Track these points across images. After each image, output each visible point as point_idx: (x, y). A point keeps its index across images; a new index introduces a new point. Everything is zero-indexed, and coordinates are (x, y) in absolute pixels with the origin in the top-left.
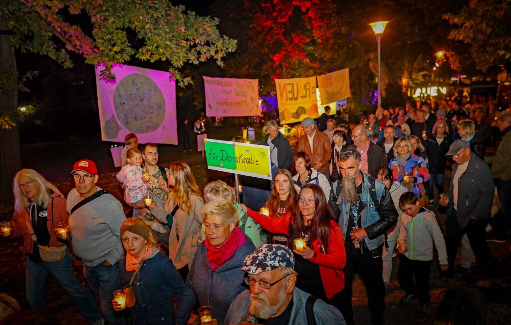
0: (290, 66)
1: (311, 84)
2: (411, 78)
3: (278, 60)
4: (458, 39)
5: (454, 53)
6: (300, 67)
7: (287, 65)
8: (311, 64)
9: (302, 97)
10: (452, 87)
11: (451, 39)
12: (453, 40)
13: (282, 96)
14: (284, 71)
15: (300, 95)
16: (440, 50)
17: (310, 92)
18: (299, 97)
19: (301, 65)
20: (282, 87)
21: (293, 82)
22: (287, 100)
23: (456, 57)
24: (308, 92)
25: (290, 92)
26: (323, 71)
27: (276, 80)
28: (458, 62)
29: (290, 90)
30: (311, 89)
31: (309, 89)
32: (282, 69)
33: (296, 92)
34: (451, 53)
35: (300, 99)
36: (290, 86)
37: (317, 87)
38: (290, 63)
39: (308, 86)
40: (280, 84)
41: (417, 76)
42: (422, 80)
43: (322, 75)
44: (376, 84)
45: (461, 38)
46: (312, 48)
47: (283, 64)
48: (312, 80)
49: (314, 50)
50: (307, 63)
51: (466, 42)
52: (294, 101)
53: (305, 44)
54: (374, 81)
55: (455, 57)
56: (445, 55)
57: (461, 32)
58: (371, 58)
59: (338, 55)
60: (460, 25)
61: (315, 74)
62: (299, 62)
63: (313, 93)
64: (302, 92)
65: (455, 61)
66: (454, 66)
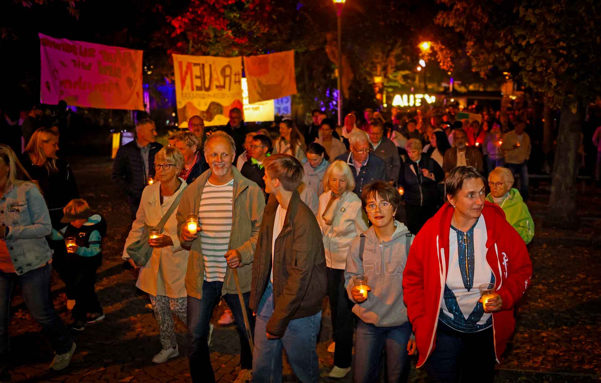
0: (201, 39)
1: (233, 68)
2: (386, 76)
3: (180, 27)
4: (448, 25)
5: (443, 47)
6: (217, 42)
7: (196, 36)
8: (234, 38)
9: (217, 87)
10: (443, 97)
11: (439, 24)
12: (440, 25)
13: (183, 82)
14: (190, 45)
15: (215, 83)
16: (426, 39)
17: (230, 80)
18: (214, 87)
19: (218, 39)
20: (184, 69)
21: (203, 62)
22: (193, 90)
23: (447, 53)
24: (227, 80)
25: (197, 77)
26: (255, 52)
27: (174, 56)
28: (449, 59)
29: (198, 74)
30: (233, 77)
31: (230, 76)
32: (188, 42)
33: (207, 78)
34: (440, 45)
35: (214, 91)
36: (198, 67)
37: (244, 76)
38: (200, 34)
39: (228, 72)
40: (180, 64)
41: (395, 77)
42: (402, 82)
43: (252, 57)
44: (335, 80)
45: (451, 24)
46: (238, 16)
47: (189, 33)
48: (236, 63)
49: (240, 18)
50: (228, 37)
51: (458, 30)
52: (203, 92)
53: (225, 7)
54: (333, 75)
55: (445, 52)
56: (432, 48)
57: (450, 16)
58: (328, 40)
59: (278, 29)
60: (449, 5)
61: (241, 54)
62: (215, 33)
63: (236, 82)
64: (219, 80)
65: (446, 58)
66: (444, 65)
